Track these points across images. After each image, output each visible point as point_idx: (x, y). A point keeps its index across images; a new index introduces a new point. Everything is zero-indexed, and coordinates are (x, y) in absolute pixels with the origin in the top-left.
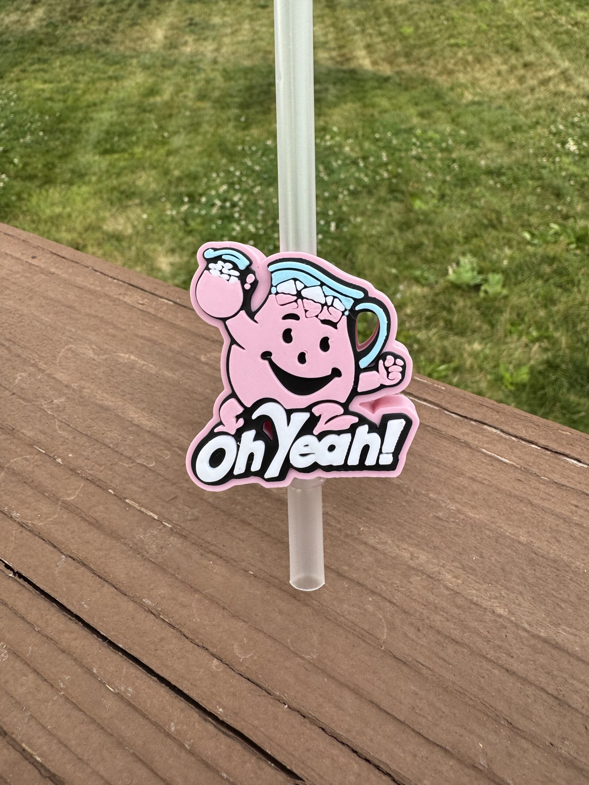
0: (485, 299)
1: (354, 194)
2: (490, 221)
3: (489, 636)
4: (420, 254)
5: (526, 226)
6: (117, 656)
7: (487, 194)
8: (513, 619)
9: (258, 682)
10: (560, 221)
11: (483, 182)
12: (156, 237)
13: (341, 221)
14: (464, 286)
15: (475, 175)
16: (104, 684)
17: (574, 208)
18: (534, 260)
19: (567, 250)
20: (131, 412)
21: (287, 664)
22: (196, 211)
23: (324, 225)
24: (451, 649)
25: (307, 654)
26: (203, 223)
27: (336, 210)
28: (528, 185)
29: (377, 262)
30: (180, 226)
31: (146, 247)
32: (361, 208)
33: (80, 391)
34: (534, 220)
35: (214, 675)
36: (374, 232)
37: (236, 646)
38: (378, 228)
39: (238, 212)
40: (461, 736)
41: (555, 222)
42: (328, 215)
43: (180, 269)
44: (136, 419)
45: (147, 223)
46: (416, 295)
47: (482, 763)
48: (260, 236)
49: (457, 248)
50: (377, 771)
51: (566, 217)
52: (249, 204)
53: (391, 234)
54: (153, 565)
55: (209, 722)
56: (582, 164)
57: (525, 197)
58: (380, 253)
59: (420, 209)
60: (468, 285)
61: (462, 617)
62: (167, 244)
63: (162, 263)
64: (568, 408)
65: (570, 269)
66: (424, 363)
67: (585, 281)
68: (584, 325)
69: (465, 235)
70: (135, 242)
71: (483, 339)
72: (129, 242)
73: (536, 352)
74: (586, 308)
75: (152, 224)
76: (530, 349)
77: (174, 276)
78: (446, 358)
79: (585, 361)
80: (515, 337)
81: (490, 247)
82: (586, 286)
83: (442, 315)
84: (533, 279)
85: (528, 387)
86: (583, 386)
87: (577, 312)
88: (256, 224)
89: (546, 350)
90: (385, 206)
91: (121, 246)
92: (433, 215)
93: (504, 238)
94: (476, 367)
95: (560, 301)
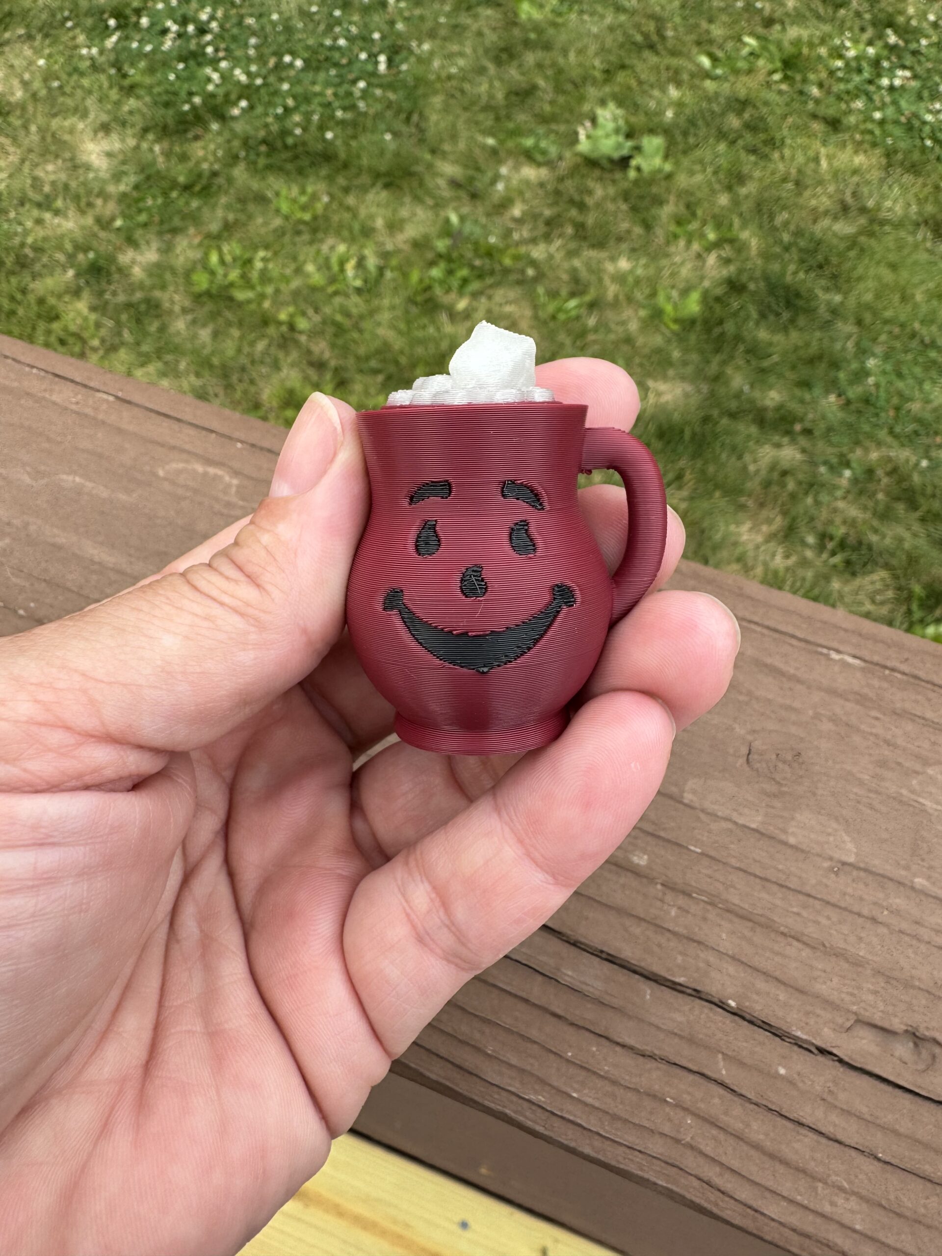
0: (636, 182)
2: (646, 36)
4: (531, 107)
5: (704, 43)
10: (760, 30)
12: (70, 102)
13: (395, 52)
14: (604, 163)
17: (782, 5)
18: (716, 108)
19: (768, 85)
23: (366, 60)
26: (151, 70)
27: (386, 28)
29: (461, 125)
30: (110, 77)
31: (55, 123)
32: (429, 24)
34: (717, 31)
36: (453, 70)
38: (461, 62)
39: (212, 43)
41: (752, 34)
42: (373, 40)
43: (124, 163)
45: (48, 76)
46: (527, 182)
48: (258, 88)
49: (592, 92)
51: (769, 22)
52: (229, 25)
53: (481, 71)
58: (465, 109)
59: (530, 19)
60: (611, 160)
62: (92, 116)
63: (90, 154)
64: (755, 351)
65: (768, 120)
66: (543, 299)
67: (792, 138)
68: (785, 215)
69: (605, 66)
70: (34, 115)
71: (633, 250)
72: (21, 117)
73: (712, 266)
74: (790, 186)
75: (58, 78)
76: (704, 262)
77: (117, 177)
78: (578, 288)
79: (783, 274)
80: (682, 243)
81: (646, 87)
82: (793, 148)
83: (569, 215)
84: (711, 141)
85: (698, 324)
86: (778, 315)
87: (777, 194)
88: (248, 66)
89: (727, 261)
90: (470, 16)
91: (9, 124)
92: (551, 31)
93: (668, 68)
94: (621, 297)
95: (751, 178)
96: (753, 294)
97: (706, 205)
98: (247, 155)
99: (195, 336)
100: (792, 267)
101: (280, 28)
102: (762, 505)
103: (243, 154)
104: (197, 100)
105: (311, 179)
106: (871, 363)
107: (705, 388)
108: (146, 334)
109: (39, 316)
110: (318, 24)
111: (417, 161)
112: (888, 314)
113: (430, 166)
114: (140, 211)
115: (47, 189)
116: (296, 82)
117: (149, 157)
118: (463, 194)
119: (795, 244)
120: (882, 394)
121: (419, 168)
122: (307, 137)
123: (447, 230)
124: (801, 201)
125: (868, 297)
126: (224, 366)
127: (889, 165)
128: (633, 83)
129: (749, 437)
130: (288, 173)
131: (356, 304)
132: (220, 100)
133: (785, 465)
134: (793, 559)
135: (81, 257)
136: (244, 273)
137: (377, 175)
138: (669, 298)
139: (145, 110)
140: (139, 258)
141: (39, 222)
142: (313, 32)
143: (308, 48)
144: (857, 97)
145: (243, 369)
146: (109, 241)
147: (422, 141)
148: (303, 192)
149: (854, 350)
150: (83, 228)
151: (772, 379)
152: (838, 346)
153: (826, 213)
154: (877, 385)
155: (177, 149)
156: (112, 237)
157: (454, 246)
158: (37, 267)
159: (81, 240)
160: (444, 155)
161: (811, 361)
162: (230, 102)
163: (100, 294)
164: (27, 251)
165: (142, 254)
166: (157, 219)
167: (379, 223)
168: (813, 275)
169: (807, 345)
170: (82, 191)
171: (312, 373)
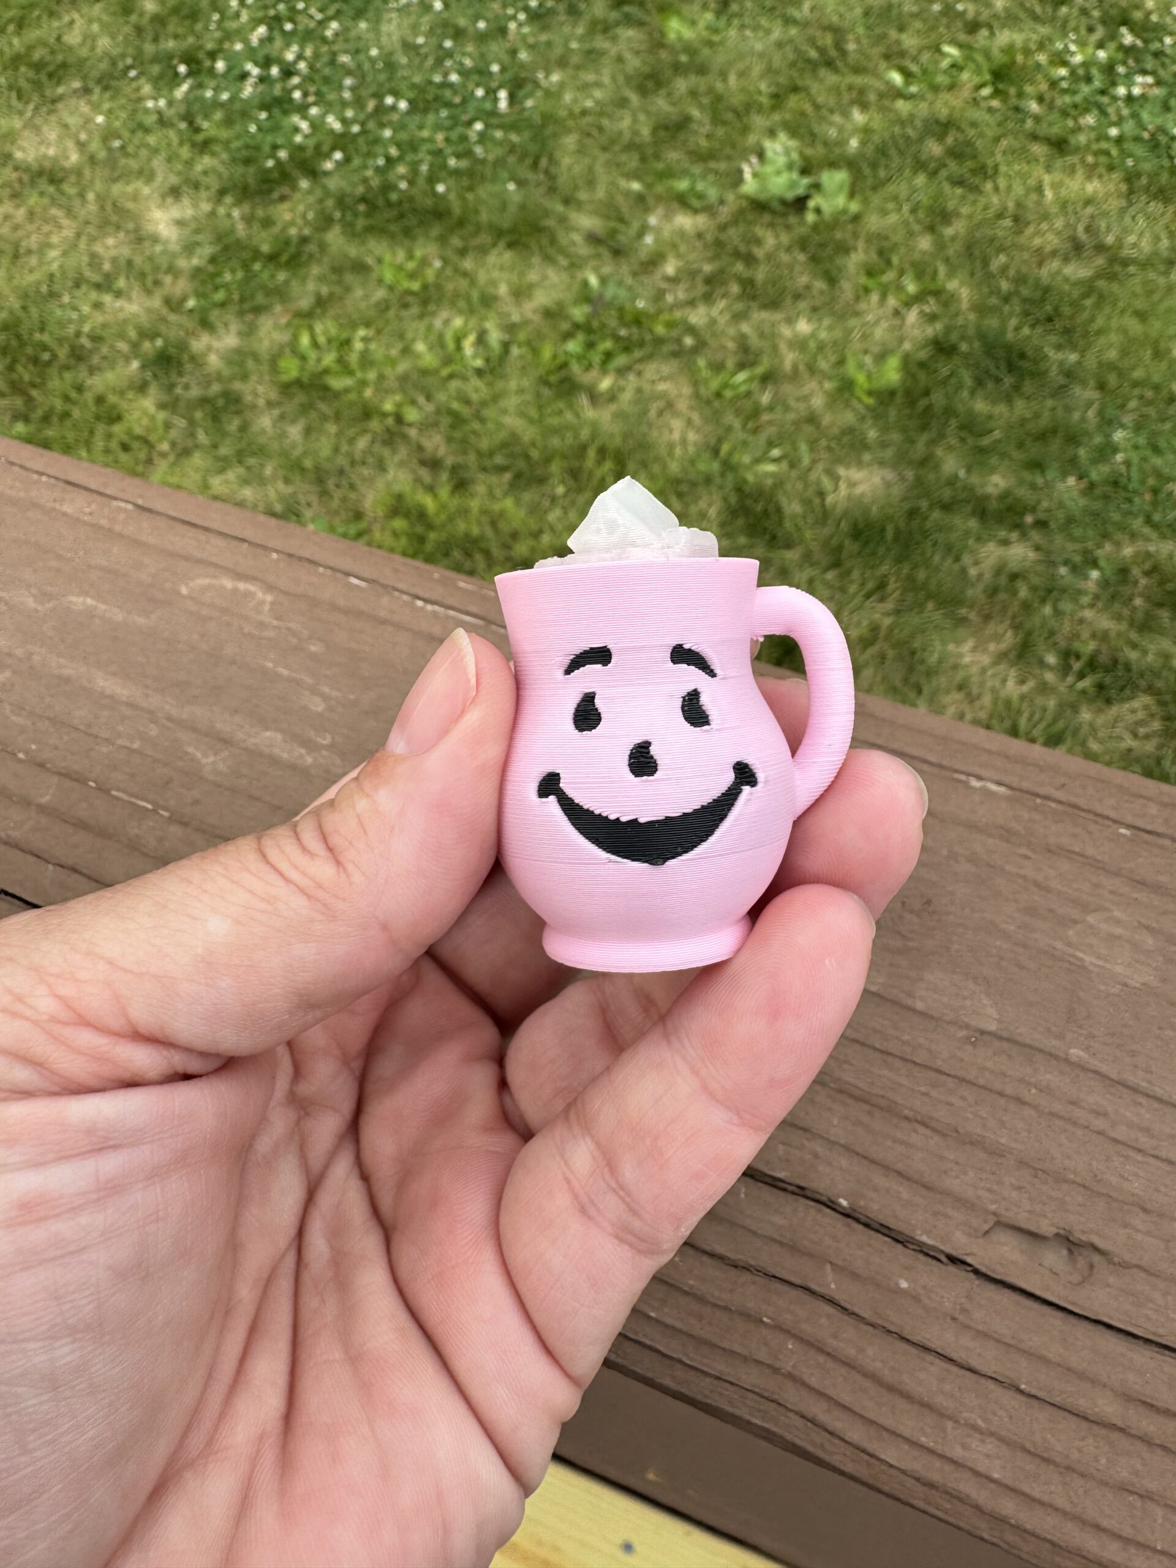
0: (815, 227)
1: (538, 17)
2: (822, 51)
4: (685, 143)
5: (895, 57)
10: (962, 37)
12: (134, 164)
13: (517, 86)
14: (775, 205)
17: (989, 5)
18: (910, 131)
19: (975, 102)
22: (209, 94)
23: (484, 98)
26: (228, 122)
27: (506, 58)
29: (599, 169)
30: (180, 132)
31: (117, 189)
32: (558, 51)
34: (910, 41)
36: (589, 104)
38: (598, 94)
39: (300, 86)
41: (953, 42)
42: (491, 74)
43: (197, 231)
45: (108, 135)
46: (682, 233)
48: (355, 138)
49: (759, 121)
51: (974, 27)
52: (319, 65)
53: (623, 103)
58: (605, 149)
59: (680, 39)
60: (784, 202)
62: (159, 179)
63: (158, 224)
64: (971, 427)
65: (978, 143)
66: (705, 373)
67: (1008, 165)
68: (1002, 258)
69: (773, 89)
70: (92, 181)
71: (814, 309)
72: (78, 183)
73: (914, 325)
74: (1007, 222)
75: (119, 137)
76: (903, 319)
77: (189, 248)
78: (747, 357)
79: (1003, 331)
80: (875, 297)
81: (825, 112)
82: (1010, 176)
83: (734, 270)
84: (907, 172)
85: (899, 396)
86: (998, 380)
87: (991, 232)
88: (342, 111)
89: (932, 318)
90: (607, 38)
91: (63, 193)
92: (706, 52)
93: (850, 88)
94: (801, 367)
95: (958, 215)
96: (966, 356)
97: (903, 250)
98: (343, 215)
99: (283, 435)
100: (1013, 322)
101: (380, 65)
102: (987, 618)
103: (337, 215)
104: (283, 154)
105: (421, 241)
106: (1119, 436)
107: (910, 474)
108: (224, 434)
109: (98, 418)
110: (426, 57)
111: (547, 213)
112: (1138, 374)
113: (563, 220)
114: (216, 288)
115: (107, 266)
116: (400, 127)
117: (227, 223)
118: (604, 252)
119: (1017, 293)
120: (1135, 474)
121: (550, 223)
122: (414, 191)
123: (586, 296)
124: (1022, 240)
125: (1112, 354)
126: (317, 469)
127: (1131, 192)
128: (808, 108)
129: (967, 533)
130: (392, 236)
131: (477, 389)
132: (309, 152)
133: (1014, 566)
134: (1031, 684)
135: (147, 345)
136: (341, 357)
137: (498, 233)
138: (861, 366)
139: (221, 169)
140: (216, 344)
141: (97, 306)
142: (420, 67)
143: (414, 86)
144: (1087, 110)
145: (341, 472)
146: (181, 326)
147: (552, 190)
148: (410, 257)
149: (1097, 420)
150: (149, 311)
151: (994, 460)
152: (1076, 416)
153: (1054, 253)
154: (1128, 463)
155: (260, 213)
156: (184, 320)
157: (595, 314)
158: (96, 360)
159: (148, 325)
160: (579, 205)
161: (1042, 437)
162: (322, 154)
163: (171, 387)
164: (84, 341)
165: (219, 338)
166: (236, 297)
167: (503, 290)
168: (1039, 330)
169: (1037, 416)
170: (147, 268)
171: (425, 474)
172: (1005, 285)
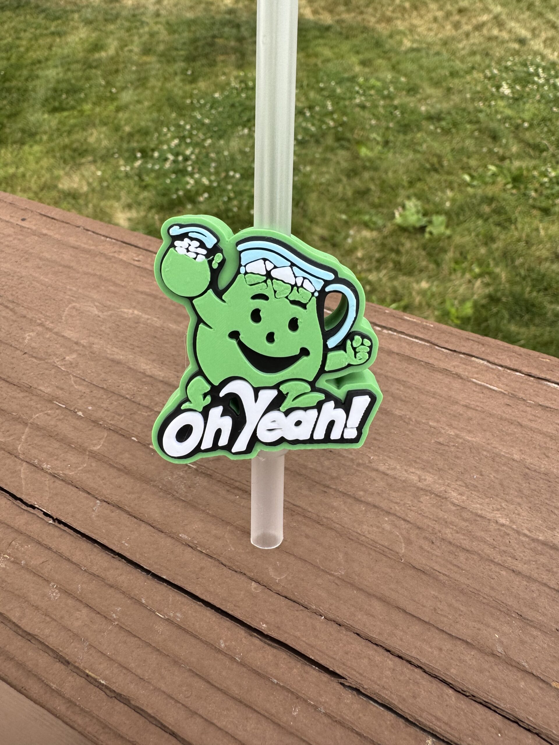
0: (430, 240)
1: (301, 143)
2: (432, 165)
3: (495, 543)
4: (368, 199)
5: (466, 168)
6: (162, 587)
7: (428, 139)
8: (514, 527)
9: (295, 599)
10: (497, 162)
11: (424, 127)
12: (112, 193)
14: (411, 229)
15: (417, 121)
16: (154, 612)
17: (509, 150)
18: (474, 201)
19: (505, 190)
20: (142, 364)
21: (319, 581)
22: (150, 166)
24: (462, 556)
25: (335, 571)
26: (157, 178)
28: (466, 130)
29: (327, 208)
30: (135, 181)
31: (102, 204)
32: (310, 157)
33: (91, 347)
34: (473, 163)
35: (254, 596)
36: (323, 180)
37: (271, 570)
38: (327, 176)
39: (191, 165)
40: (479, 629)
41: (493, 164)
43: (137, 224)
44: (148, 370)
45: (101, 180)
46: (365, 239)
47: (500, 650)
48: (214, 188)
49: (403, 193)
50: (409, 665)
51: (502, 159)
52: (201, 157)
53: (339, 181)
54: (184, 503)
55: (255, 636)
56: (516, 106)
57: (464, 141)
58: (330, 200)
59: (366, 156)
60: (414, 228)
61: (470, 528)
62: (123, 200)
63: (120, 219)
64: (509, 338)
65: (507, 208)
67: (522, 219)
68: (521, 260)
69: (409, 179)
70: (92, 199)
71: (430, 277)
72: (85, 200)
73: (478, 288)
74: (523, 244)
75: (107, 181)
76: (473, 285)
78: (397, 297)
79: (522, 293)
80: (459, 274)
81: (433, 190)
82: (523, 223)
83: (391, 257)
84: (474, 218)
85: (472, 320)
86: (521, 316)
87: (515, 248)
88: (209, 176)
89: (487, 285)
90: (332, 154)
91: (78, 203)
92: (378, 162)
93: (446, 181)
94: (424, 303)
95: (499, 239)
96: (506, 303)
97: (472, 253)
100: (528, 289)
101: (228, 159)
104: (181, 193)
110: (249, 157)
111: (302, 226)
113: (309, 229)
116: (235, 185)
117: (152, 221)
118: (328, 245)
119: (529, 276)
122: (241, 213)
124: (530, 252)
132: (193, 193)
138: (453, 305)
139: (152, 197)
142: (247, 160)
143: (243, 168)
144: (558, 197)
147: (305, 216)
153: (546, 259)
160: (317, 224)
161: (546, 345)
162: (198, 193)
168: (541, 294)
169: (542, 334)
172: (523, 272)
